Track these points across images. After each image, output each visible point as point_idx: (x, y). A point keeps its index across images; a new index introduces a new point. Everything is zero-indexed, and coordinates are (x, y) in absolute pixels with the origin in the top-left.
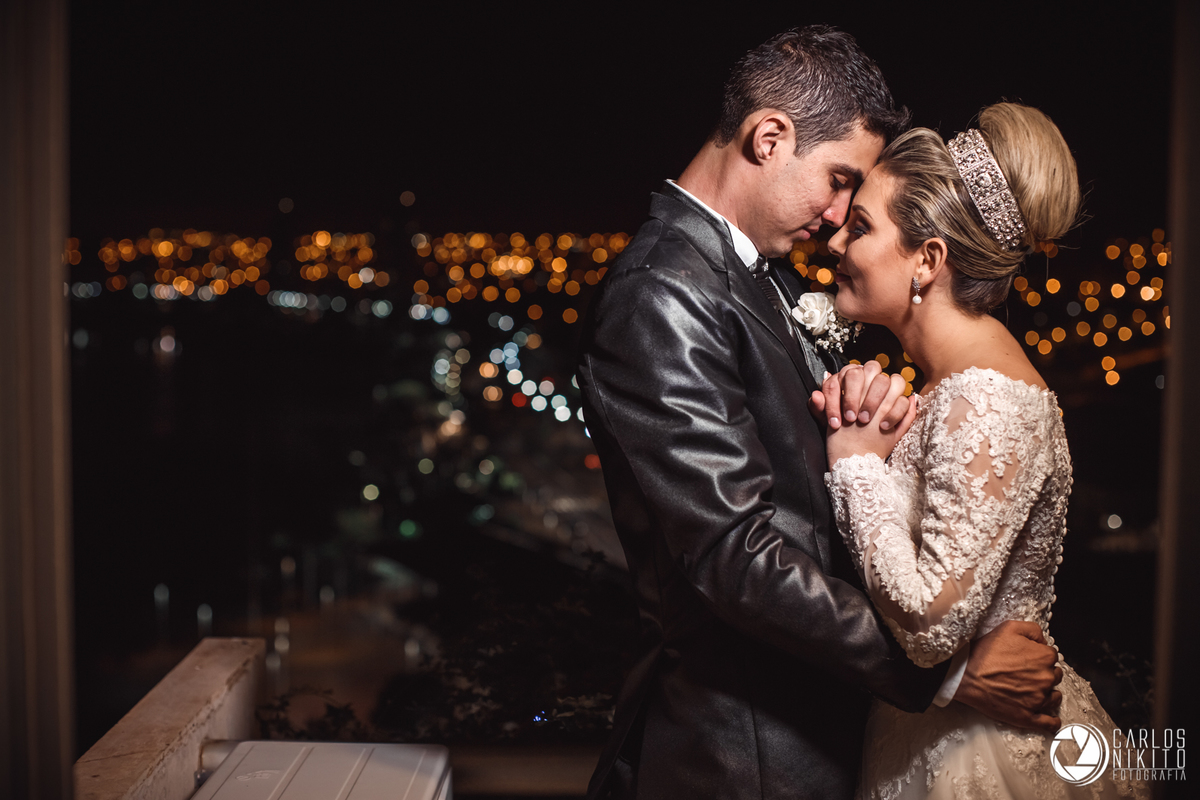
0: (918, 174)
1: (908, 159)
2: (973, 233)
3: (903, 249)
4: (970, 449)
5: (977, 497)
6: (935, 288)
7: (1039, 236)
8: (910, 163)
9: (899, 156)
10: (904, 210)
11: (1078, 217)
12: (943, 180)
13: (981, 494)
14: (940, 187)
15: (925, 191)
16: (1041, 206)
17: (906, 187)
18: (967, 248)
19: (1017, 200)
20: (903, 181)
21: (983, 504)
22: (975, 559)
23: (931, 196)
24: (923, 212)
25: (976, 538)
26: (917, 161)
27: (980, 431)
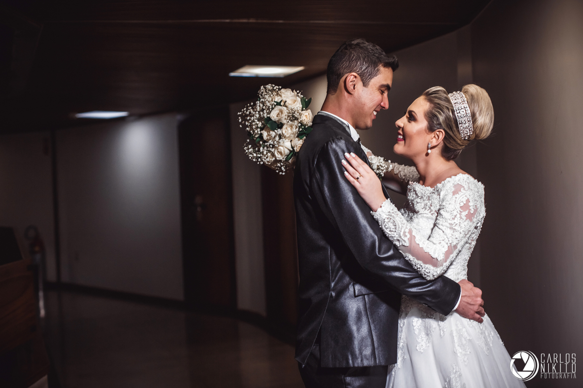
0: (439, 104)
1: (436, 97)
2: (454, 130)
3: (428, 131)
4: (462, 202)
5: (463, 219)
6: (436, 149)
7: (477, 136)
8: (436, 99)
9: (433, 96)
10: (431, 117)
11: (491, 134)
12: (448, 108)
13: (465, 218)
14: (446, 110)
15: (440, 111)
16: (481, 127)
17: (433, 108)
18: (451, 136)
19: (473, 122)
20: (432, 105)
21: (465, 221)
22: (459, 241)
23: (442, 113)
24: (438, 119)
25: (460, 233)
26: (439, 99)
27: (466, 196)
